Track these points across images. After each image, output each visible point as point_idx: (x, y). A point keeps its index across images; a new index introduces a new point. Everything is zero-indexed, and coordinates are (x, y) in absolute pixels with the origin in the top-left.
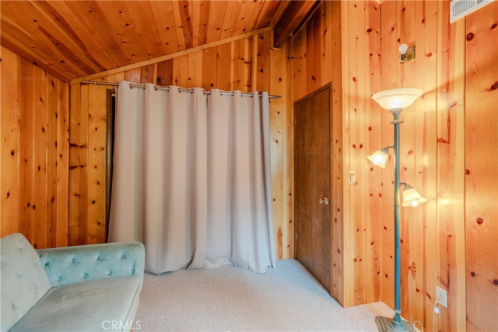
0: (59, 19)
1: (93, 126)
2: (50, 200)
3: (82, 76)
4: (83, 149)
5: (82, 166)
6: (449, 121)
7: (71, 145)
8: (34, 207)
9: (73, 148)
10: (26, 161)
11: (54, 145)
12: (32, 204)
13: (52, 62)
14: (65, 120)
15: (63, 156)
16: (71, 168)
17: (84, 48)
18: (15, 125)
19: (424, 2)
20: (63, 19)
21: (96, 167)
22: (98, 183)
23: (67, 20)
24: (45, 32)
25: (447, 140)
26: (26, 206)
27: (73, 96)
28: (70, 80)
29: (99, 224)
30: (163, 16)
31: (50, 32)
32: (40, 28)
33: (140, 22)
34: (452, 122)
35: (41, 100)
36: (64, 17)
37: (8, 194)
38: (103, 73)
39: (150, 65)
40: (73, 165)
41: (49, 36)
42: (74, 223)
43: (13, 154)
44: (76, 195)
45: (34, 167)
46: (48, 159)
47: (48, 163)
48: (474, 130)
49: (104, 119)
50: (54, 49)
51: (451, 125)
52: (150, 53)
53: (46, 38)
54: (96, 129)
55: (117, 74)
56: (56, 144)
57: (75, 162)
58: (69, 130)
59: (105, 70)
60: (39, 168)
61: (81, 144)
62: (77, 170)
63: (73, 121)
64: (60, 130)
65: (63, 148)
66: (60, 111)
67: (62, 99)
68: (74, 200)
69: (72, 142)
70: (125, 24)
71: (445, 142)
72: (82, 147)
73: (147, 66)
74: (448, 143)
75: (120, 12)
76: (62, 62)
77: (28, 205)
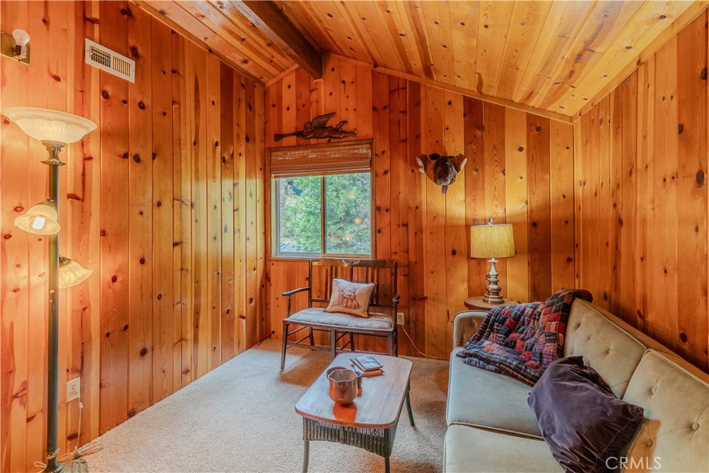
6: (84, 175)
19: (46, 3)
25: (80, 195)
34: (86, 176)
48: (110, 191)
51: (86, 180)
71: (78, 199)
74: (83, 201)
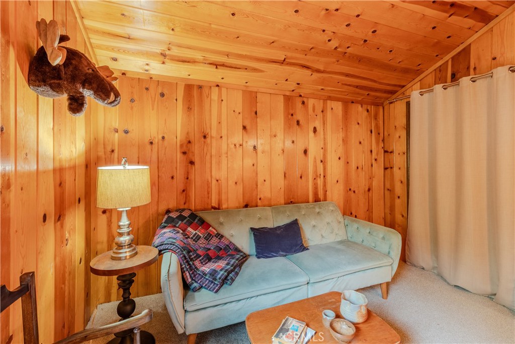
0: (347, 75)
1: (397, 136)
2: (367, 189)
3: (390, 98)
4: (392, 154)
5: (391, 168)
7: (386, 152)
8: (354, 192)
9: (386, 153)
10: (348, 163)
11: (369, 153)
12: (352, 189)
13: (362, 97)
14: (379, 134)
15: (378, 160)
16: (386, 169)
17: (375, 81)
18: (341, 142)
20: (350, 74)
21: (400, 168)
22: (402, 182)
23: (352, 73)
24: (346, 85)
26: (349, 190)
27: (386, 114)
28: (383, 103)
29: (403, 216)
30: (417, 25)
31: (348, 83)
32: (342, 84)
33: (399, 43)
35: (358, 124)
36: (348, 72)
37: (337, 181)
38: (404, 89)
39: (443, 64)
40: (386, 167)
41: (349, 85)
42: (388, 211)
43: (339, 159)
44: (388, 190)
45: (354, 167)
46: (365, 162)
47: (365, 165)
49: (404, 128)
50: (357, 90)
52: (437, 54)
53: (349, 87)
54: (400, 137)
55: (414, 86)
56: (371, 151)
57: (388, 165)
58: (383, 140)
59: (403, 86)
60: (358, 168)
61: (390, 151)
62: (389, 170)
63: (386, 134)
64: (375, 141)
65: (377, 154)
66: (374, 128)
67: (376, 119)
68: (387, 193)
69: (386, 150)
70: (389, 52)
72: (391, 152)
73: (441, 66)
75: (378, 49)
76: (368, 94)
77: (350, 190)
